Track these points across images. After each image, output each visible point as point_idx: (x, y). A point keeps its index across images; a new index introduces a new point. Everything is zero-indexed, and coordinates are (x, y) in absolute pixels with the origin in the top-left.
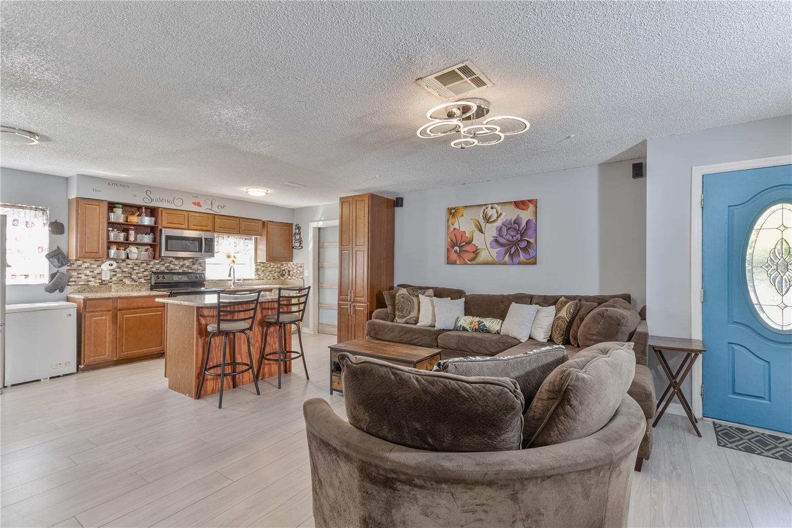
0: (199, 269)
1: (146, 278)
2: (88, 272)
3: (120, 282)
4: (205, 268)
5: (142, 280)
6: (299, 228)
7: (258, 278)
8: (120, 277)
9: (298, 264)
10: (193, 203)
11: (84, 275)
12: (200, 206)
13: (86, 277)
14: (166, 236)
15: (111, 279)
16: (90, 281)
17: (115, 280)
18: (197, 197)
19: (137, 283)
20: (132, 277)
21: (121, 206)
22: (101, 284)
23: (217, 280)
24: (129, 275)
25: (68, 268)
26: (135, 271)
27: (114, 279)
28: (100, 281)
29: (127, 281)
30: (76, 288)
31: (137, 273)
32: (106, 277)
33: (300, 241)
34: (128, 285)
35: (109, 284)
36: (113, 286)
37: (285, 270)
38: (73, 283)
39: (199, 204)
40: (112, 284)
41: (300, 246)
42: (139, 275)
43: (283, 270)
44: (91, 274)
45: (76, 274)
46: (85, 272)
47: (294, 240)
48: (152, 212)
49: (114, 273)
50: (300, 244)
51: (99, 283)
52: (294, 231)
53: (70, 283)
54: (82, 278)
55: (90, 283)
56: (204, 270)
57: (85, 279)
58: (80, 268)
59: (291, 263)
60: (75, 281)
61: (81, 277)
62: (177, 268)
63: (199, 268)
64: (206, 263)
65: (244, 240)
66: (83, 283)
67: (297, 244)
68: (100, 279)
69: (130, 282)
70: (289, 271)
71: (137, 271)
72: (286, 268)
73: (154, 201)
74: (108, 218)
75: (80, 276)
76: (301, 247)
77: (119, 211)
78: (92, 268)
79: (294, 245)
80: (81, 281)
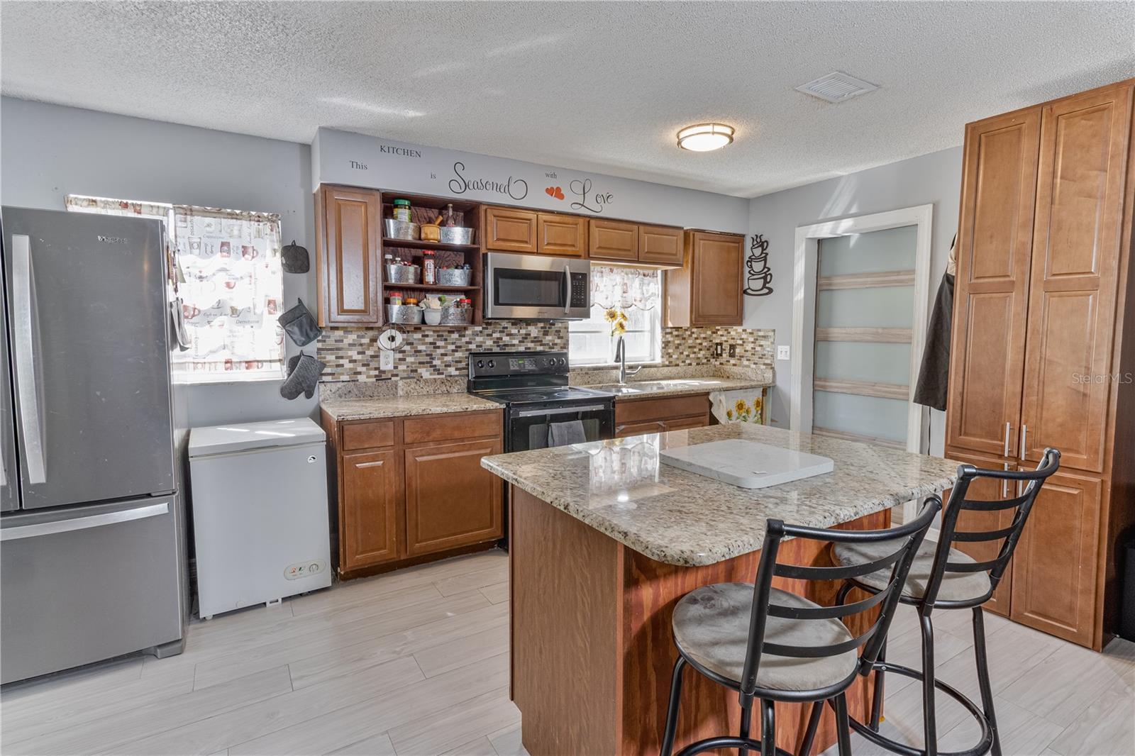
0: (556, 344)
1: (460, 365)
2: (354, 354)
3: (412, 375)
4: (568, 341)
5: (452, 371)
6: (762, 244)
7: (667, 363)
8: (412, 363)
9: (759, 330)
10: (547, 190)
11: (347, 360)
12: (561, 196)
13: (351, 365)
14: (495, 269)
15: (396, 368)
16: (360, 373)
17: (404, 371)
18: (555, 176)
19: (444, 376)
20: (434, 363)
21: (407, 203)
22: (379, 379)
23: (589, 369)
24: (428, 359)
25: (320, 345)
26: (440, 351)
27: (402, 367)
28: (377, 373)
29: (425, 373)
30: (334, 387)
31: (442, 355)
32: (387, 363)
33: (766, 276)
34: (426, 381)
35: (393, 379)
36: (400, 383)
37: (721, 344)
38: (330, 378)
39: (556, 193)
40: (398, 378)
41: (764, 287)
42: (446, 358)
43: (717, 344)
44: (360, 357)
45: (333, 358)
46: (350, 353)
47: (747, 275)
48: (469, 213)
49: (400, 356)
50: (765, 282)
51: (376, 376)
52: (748, 253)
53: (325, 378)
54: (345, 366)
55: (359, 377)
56: (565, 346)
57: (350, 369)
58: (340, 345)
59: (740, 329)
60: (333, 374)
61: (342, 365)
62: (515, 342)
63: (557, 341)
64: (569, 330)
65: (641, 276)
66: (346, 378)
67: (757, 284)
68: (376, 369)
69: (431, 374)
70: (733, 347)
71: (442, 351)
72: (724, 338)
73: (471, 187)
75: (341, 362)
76: (766, 291)
77: (403, 214)
78: (361, 345)
79: (746, 287)
80: (343, 374)
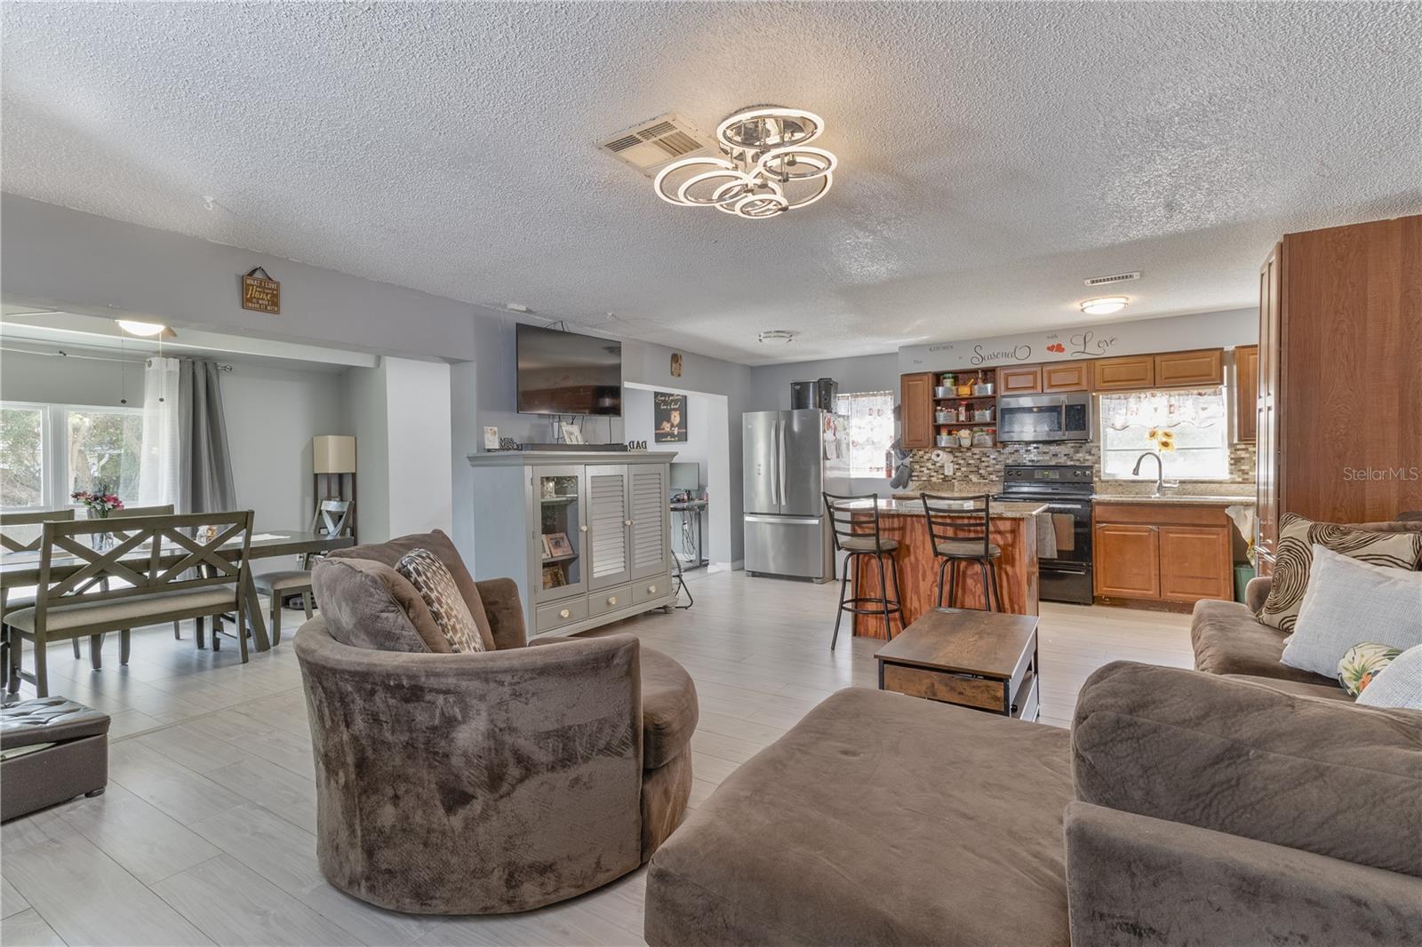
0: (1087, 460)
1: (1000, 474)
2: (929, 465)
3: (966, 479)
5: (994, 477)
8: (965, 472)
10: (1048, 348)
12: (1061, 350)
13: (928, 471)
14: (1001, 409)
15: (954, 474)
16: (934, 476)
17: (961, 476)
18: (1056, 336)
19: (987, 481)
20: (980, 472)
21: (951, 376)
22: (944, 480)
24: (976, 469)
25: (911, 460)
26: (983, 464)
27: (959, 474)
28: (944, 477)
29: (974, 478)
30: (918, 484)
31: (987, 467)
32: (949, 471)
34: (974, 483)
35: (954, 481)
36: (956, 483)
38: (916, 478)
39: (1057, 348)
40: (957, 480)
42: (989, 469)
44: (932, 467)
45: (918, 467)
46: (927, 465)
48: (989, 374)
49: (957, 466)
53: (913, 478)
54: (924, 472)
55: (932, 478)
56: (1097, 461)
57: (928, 474)
58: (922, 460)
60: (918, 476)
63: (1087, 457)
64: (1100, 449)
66: (925, 479)
68: (943, 474)
69: (980, 479)
71: (986, 464)
73: (986, 358)
74: (935, 394)
75: (923, 469)
77: (948, 383)
80: (923, 476)
